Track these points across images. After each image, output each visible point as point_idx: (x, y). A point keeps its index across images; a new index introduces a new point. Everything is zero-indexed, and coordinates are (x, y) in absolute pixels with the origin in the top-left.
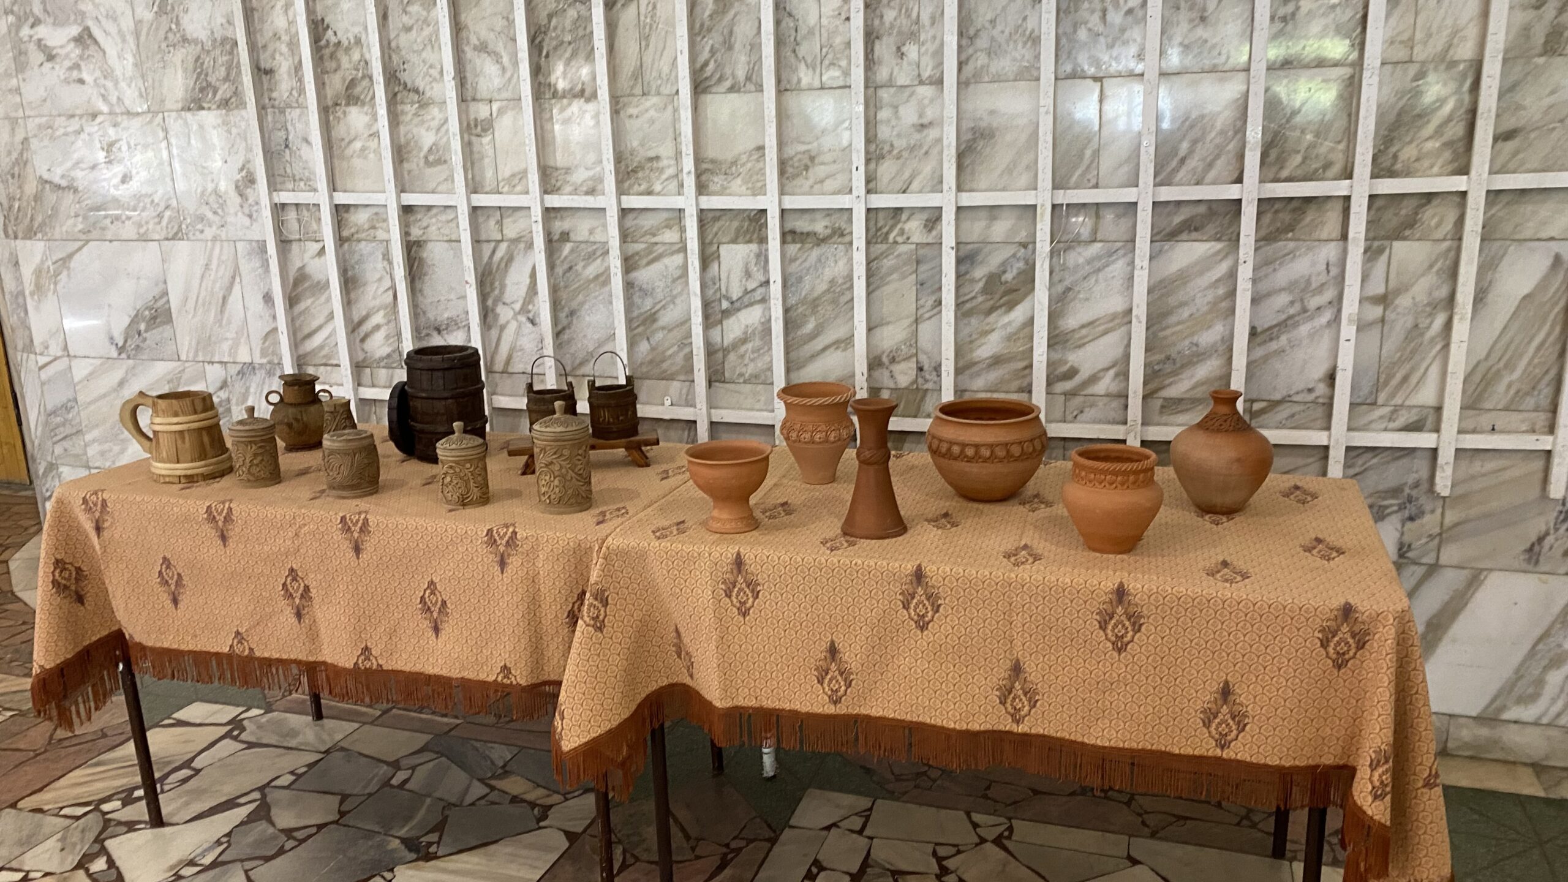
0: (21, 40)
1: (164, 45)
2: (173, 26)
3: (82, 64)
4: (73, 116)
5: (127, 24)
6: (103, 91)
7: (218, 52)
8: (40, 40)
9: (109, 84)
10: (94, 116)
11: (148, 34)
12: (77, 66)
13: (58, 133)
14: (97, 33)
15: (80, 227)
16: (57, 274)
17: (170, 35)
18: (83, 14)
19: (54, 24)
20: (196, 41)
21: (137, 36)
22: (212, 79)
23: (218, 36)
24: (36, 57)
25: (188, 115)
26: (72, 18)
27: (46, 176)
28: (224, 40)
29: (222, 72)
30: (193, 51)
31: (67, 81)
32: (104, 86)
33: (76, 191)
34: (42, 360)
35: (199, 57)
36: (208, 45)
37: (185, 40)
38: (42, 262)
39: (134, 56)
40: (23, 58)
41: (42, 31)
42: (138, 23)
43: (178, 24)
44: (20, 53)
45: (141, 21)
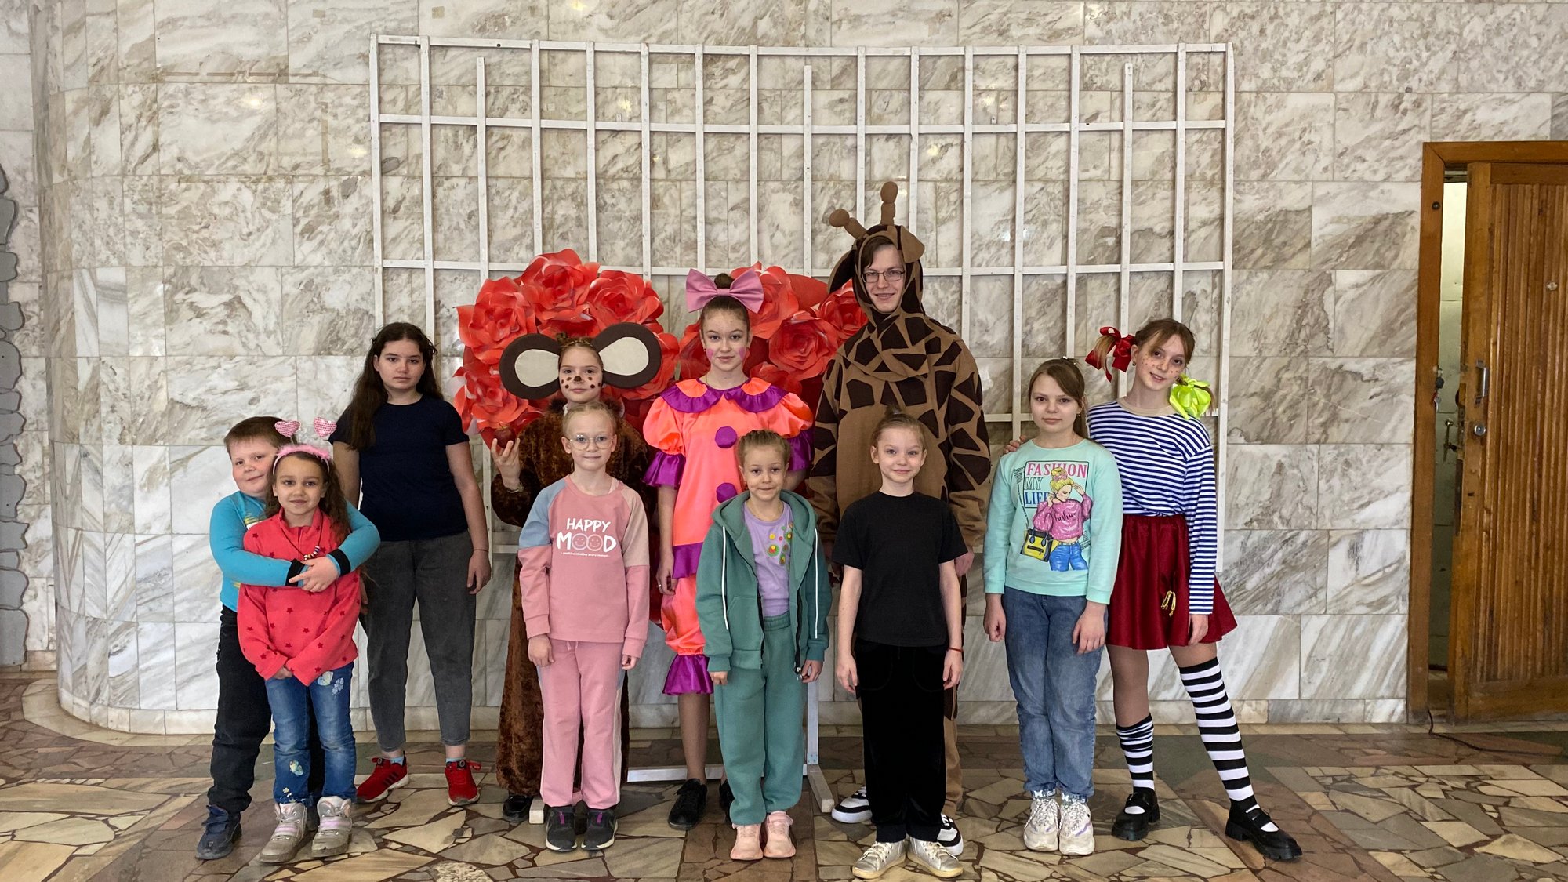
0: (174, 302)
1: (305, 311)
2: (315, 299)
3: (229, 320)
4: (212, 356)
5: (276, 295)
6: (244, 340)
7: (351, 317)
8: (192, 303)
9: (251, 336)
10: (232, 357)
11: (292, 303)
12: (224, 323)
13: (195, 368)
14: (247, 300)
15: (203, 435)
16: (172, 471)
17: (311, 305)
18: (236, 288)
19: (209, 292)
20: (333, 310)
21: (283, 304)
22: (342, 335)
23: (352, 307)
24: (186, 313)
25: (318, 359)
26: (226, 290)
27: (178, 398)
28: (357, 310)
29: (352, 331)
30: (328, 316)
31: (212, 332)
32: (246, 337)
33: (204, 409)
34: (139, 539)
35: (333, 321)
36: (343, 312)
37: (323, 308)
38: (159, 462)
39: (277, 317)
40: (173, 314)
41: (195, 297)
42: (285, 296)
43: (319, 297)
44: (171, 311)
45: (287, 295)
